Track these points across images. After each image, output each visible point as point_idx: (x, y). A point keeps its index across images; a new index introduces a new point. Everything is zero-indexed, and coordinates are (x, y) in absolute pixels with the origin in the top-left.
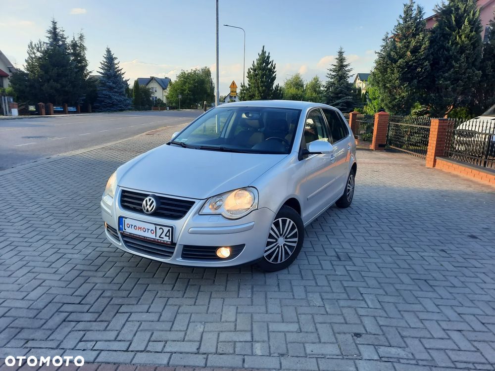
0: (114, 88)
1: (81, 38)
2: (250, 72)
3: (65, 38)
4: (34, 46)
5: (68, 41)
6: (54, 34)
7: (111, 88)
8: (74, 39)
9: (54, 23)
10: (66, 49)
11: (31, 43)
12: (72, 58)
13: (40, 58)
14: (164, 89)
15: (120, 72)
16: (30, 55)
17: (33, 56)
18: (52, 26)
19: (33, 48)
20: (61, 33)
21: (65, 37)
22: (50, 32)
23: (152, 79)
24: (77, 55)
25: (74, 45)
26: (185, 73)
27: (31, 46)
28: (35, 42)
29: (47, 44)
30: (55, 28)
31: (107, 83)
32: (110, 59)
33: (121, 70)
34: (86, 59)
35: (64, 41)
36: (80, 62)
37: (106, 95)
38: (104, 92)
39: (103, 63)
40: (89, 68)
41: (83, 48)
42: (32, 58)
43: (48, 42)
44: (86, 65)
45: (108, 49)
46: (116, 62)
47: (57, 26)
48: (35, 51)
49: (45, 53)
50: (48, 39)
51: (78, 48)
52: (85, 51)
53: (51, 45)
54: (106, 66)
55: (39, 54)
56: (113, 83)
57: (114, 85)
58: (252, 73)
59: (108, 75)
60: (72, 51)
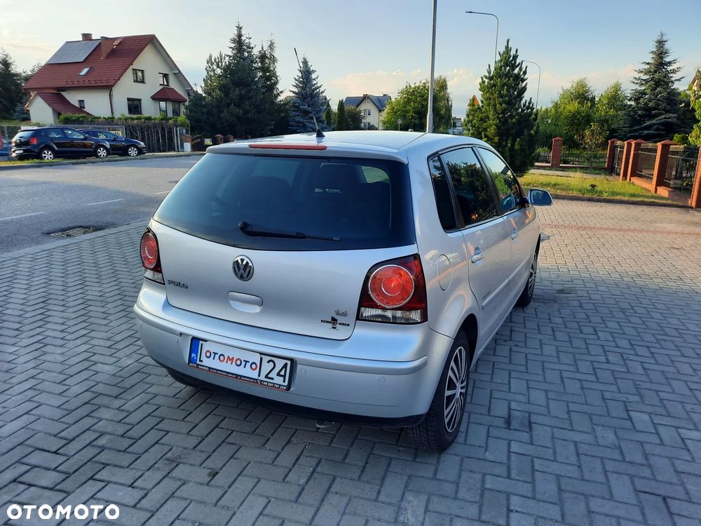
0: (310, 112)
1: (271, 46)
2: (484, 82)
3: (252, 48)
4: (213, 60)
5: (256, 52)
6: (239, 44)
7: (306, 113)
8: (262, 48)
9: (240, 28)
10: (252, 62)
11: (211, 57)
12: (260, 74)
13: (220, 76)
14: (380, 111)
15: (318, 90)
16: (208, 73)
17: (212, 74)
18: (236, 33)
19: (212, 64)
20: (247, 41)
21: (251, 46)
22: (233, 41)
23: (366, 97)
24: (265, 69)
25: (263, 57)
26: (410, 87)
27: (210, 61)
28: (215, 55)
29: (230, 56)
30: (240, 36)
31: (301, 107)
32: (306, 74)
33: (320, 87)
34: (277, 74)
35: (251, 52)
36: (269, 79)
37: (300, 122)
38: (297, 119)
39: (297, 78)
40: (280, 87)
41: (274, 60)
42: (211, 76)
43: (231, 54)
44: (276, 83)
45: (305, 59)
46: (314, 76)
47: (243, 33)
48: (215, 67)
49: (227, 69)
50: (231, 50)
51: (267, 61)
52: (276, 64)
53: (234, 57)
54: (300, 82)
55: (219, 71)
56: (309, 106)
57: (310, 109)
58: (486, 83)
59: (303, 95)
60: (260, 65)
